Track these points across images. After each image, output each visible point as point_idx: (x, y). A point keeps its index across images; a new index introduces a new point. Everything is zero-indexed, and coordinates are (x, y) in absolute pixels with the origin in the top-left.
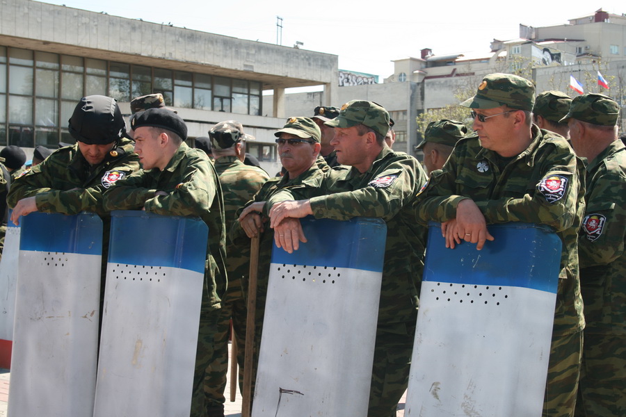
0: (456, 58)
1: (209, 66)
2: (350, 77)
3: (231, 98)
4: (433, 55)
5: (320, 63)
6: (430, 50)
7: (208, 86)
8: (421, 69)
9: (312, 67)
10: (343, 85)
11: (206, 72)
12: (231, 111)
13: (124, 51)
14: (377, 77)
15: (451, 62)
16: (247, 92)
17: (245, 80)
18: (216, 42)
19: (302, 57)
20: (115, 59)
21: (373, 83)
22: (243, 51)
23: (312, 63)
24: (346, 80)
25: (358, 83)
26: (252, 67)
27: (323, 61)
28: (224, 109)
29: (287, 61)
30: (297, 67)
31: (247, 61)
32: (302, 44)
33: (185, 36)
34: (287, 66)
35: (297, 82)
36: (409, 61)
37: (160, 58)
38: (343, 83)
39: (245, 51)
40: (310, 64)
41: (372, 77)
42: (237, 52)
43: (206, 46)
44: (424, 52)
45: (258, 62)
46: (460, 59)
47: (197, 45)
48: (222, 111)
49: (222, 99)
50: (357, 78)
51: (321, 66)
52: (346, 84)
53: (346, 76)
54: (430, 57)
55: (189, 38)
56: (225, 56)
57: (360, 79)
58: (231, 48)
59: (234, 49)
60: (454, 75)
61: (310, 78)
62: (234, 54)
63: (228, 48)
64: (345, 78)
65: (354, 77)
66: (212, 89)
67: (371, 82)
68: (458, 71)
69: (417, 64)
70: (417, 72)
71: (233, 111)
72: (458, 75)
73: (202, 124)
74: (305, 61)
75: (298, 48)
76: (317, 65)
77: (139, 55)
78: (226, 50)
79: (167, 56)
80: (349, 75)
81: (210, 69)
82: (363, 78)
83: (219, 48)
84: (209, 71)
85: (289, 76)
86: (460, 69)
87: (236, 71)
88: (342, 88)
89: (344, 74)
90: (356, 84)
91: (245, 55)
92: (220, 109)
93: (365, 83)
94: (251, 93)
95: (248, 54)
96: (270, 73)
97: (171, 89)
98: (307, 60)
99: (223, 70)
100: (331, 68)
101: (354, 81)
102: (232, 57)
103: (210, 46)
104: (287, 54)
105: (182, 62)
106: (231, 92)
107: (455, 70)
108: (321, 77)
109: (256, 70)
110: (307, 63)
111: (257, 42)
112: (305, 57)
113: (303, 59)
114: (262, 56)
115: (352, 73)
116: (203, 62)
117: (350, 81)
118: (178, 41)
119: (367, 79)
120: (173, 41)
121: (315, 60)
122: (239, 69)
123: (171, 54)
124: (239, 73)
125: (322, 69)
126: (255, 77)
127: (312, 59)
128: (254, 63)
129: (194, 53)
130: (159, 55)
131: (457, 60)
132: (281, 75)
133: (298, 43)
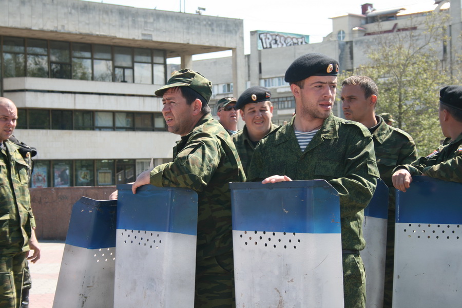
0: (396, 12)
1: (105, 37)
2: (278, 38)
3: (132, 68)
4: (374, 10)
5: (223, 28)
6: (371, 5)
7: (108, 56)
8: (361, 26)
9: (215, 33)
10: (271, 47)
11: (105, 43)
12: (134, 82)
13: (14, 26)
14: (308, 36)
15: (393, 17)
16: (150, 61)
17: (147, 49)
18: (112, 12)
19: (205, 23)
20: (7, 34)
21: (304, 43)
22: (141, 20)
23: (215, 29)
24: (274, 41)
25: (287, 44)
26: (150, 35)
27: (227, 26)
28: (126, 80)
29: (188, 28)
30: (199, 34)
31: (145, 30)
32: (204, 9)
33: (77, 8)
34: (188, 33)
35: (201, 48)
36: (347, 18)
37: (52, 32)
38: (270, 44)
39: (143, 20)
40: (213, 30)
41: (302, 37)
42: (134, 21)
43: (101, 17)
44: (365, 8)
45: (157, 30)
46: (401, 13)
47: (91, 16)
48: (124, 81)
49: (124, 68)
50: (286, 39)
51: (225, 31)
52: (274, 46)
53: (274, 37)
54: (370, 12)
55: (82, 9)
56: (122, 26)
57: (289, 40)
58: (127, 18)
59: (130, 19)
60: (396, 30)
61: (214, 44)
62: (130, 23)
63: (124, 17)
64: (273, 40)
65: (282, 38)
66: (113, 60)
67: (302, 43)
68: (400, 26)
69: (357, 21)
70: (356, 28)
71: (136, 81)
72: (399, 30)
73: (102, 96)
74: (208, 27)
75: (200, 14)
76: (220, 30)
77: (30, 30)
78: (123, 19)
79: (60, 29)
80: (276, 36)
81: (107, 40)
82: (292, 39)
83: (115, 18)
84: (107, 42)
85: (191, 43)
86: (401, 24)
87: (134, 40)
88: (270, 50)
89: (272, 35)
90: (285, 45)
91: (143, 24)
92: (122, 80)
93: (294, 44)
94: (155, 61)
95: (146, 23)
96: (171, 41)
97: (68, 61)
98: (210, 25)
99: (121, 41)
100: (236, 32)
101: (283, 42)
102: (129, 27)
103: (105, 16)
104: (188, 21)
105: (76, 34)
106: (133, 62)
107: (396, 25)
108: (225, 43)
109: (155, 39)
110: (210, 28)
111: (155, 10)
112: (207, 23)
113: (205, 25)
114: (161, 24)
115: (280, 34)
116: (98, 33)
117: (278, 42)
118: (70, 13)
119: (297, 39)
120: (65, 14)
121: (219, 26)
122: (136, 38)
123: (63, 26)
124: (138, 43)
125: (226, 35)
126: (156, 45)
127: (215, 25)
128: (153, 31)
129: (88, 24)
130: (52, 28)
131: (398, 15)
132: (182, 42)
133: (200, 9)
